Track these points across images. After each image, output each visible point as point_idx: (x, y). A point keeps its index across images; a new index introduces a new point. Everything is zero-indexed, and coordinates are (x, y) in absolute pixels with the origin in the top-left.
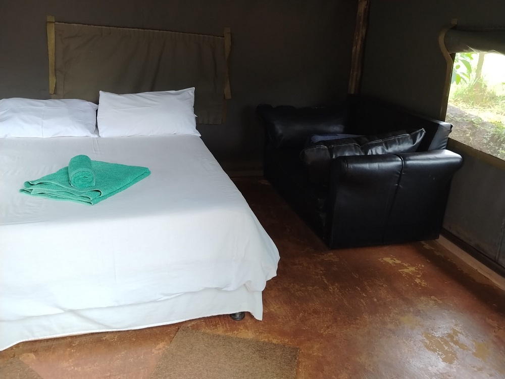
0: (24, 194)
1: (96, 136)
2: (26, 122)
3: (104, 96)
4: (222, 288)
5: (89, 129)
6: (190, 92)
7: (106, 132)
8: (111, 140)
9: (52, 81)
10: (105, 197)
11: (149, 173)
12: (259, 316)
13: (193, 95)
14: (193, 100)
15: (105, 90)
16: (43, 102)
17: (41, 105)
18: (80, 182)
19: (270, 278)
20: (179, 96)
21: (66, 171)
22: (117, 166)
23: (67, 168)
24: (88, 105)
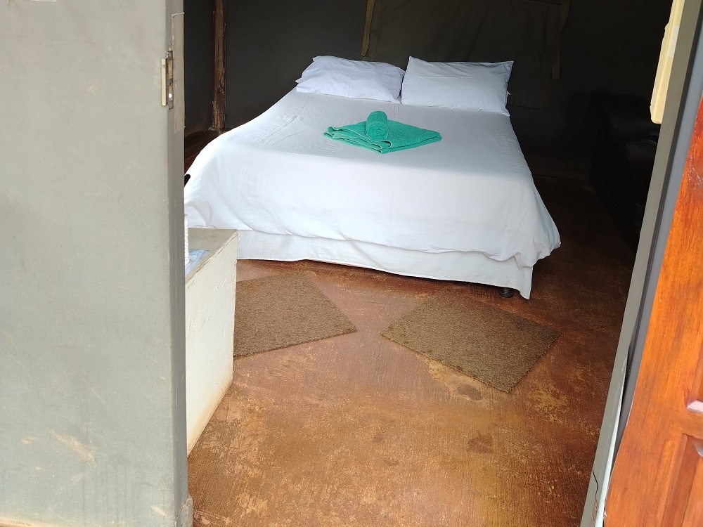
0: (326, 137)
1: (398, 102)
2: (335, 79)
3: (412, 61)
4: (491, 255)
5: (392, 94)
6: (506, 67)
7: (407, 100)
8: (412, 107)
9: (366, 42)
10: (393, 149)
11: (440, 138)
12: (526, 294)
13: (509, 69)
14: (508, 75)
15: (415, 56)
16: (354, 63)
17: (351, 65)
18: (375, 134)
19: (542, 257)
20: (493, 69)
21: (364, 125)
22: (410, 127)
23: (365, 122)
24: (395, 70)
